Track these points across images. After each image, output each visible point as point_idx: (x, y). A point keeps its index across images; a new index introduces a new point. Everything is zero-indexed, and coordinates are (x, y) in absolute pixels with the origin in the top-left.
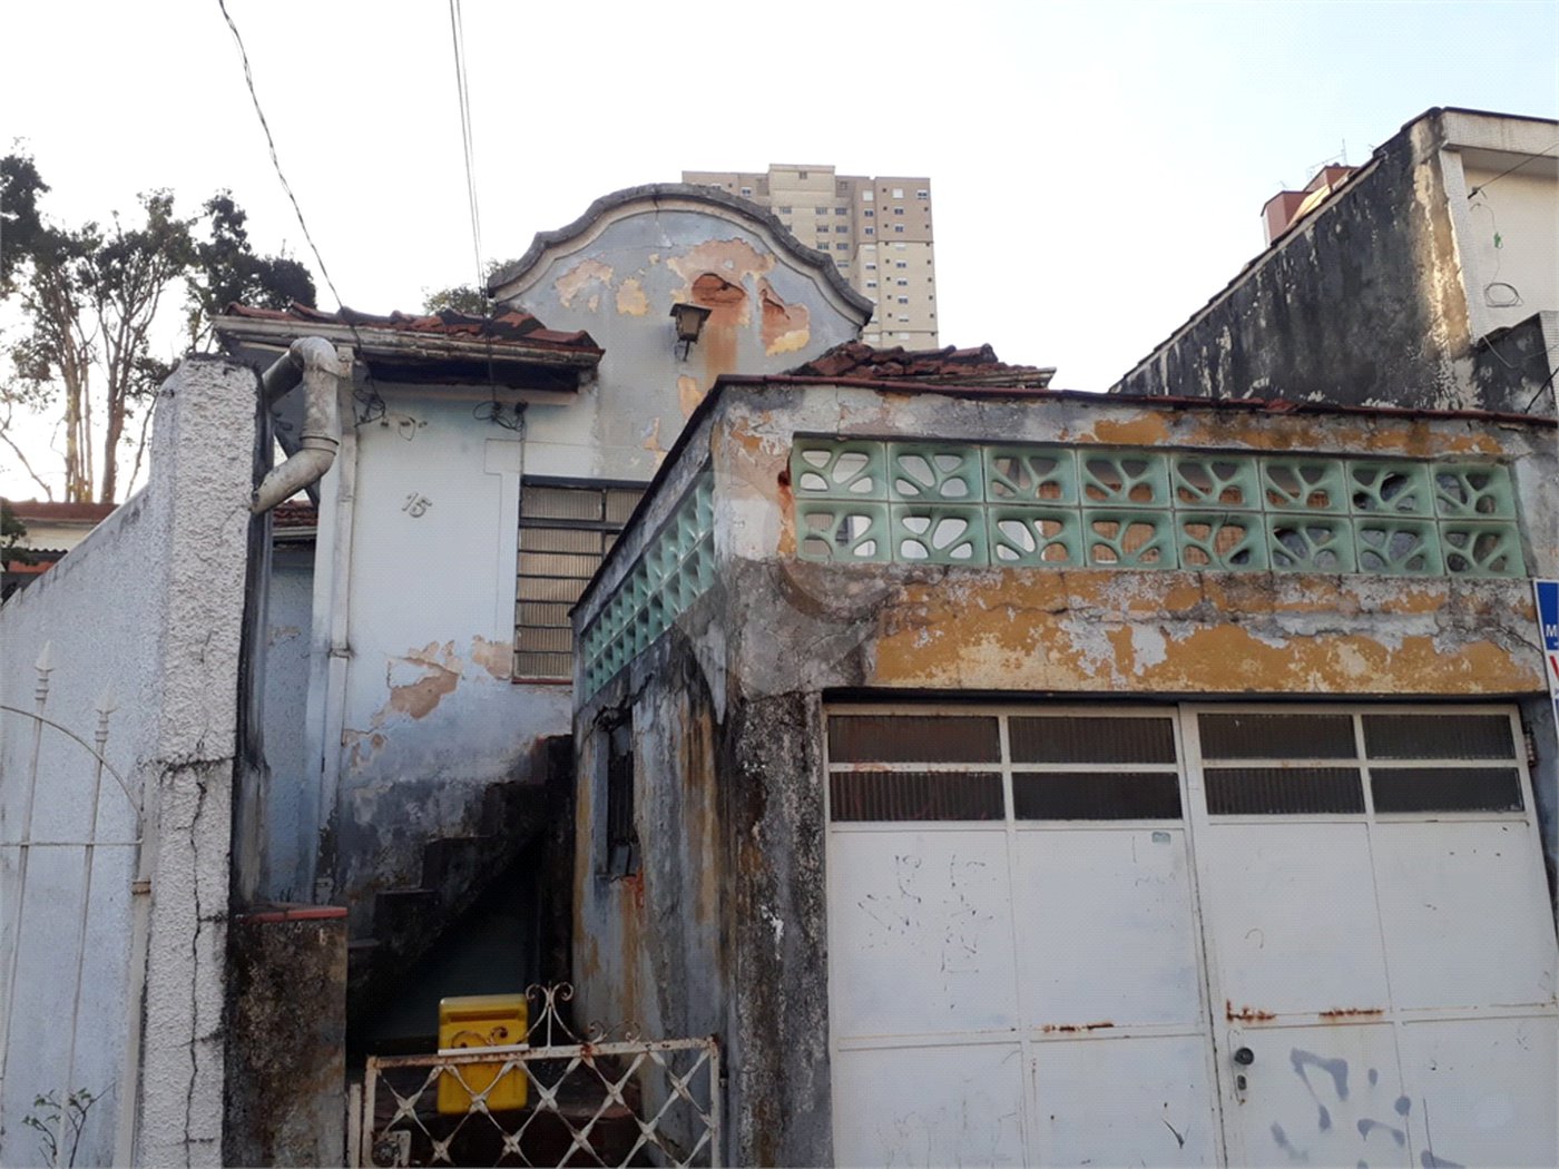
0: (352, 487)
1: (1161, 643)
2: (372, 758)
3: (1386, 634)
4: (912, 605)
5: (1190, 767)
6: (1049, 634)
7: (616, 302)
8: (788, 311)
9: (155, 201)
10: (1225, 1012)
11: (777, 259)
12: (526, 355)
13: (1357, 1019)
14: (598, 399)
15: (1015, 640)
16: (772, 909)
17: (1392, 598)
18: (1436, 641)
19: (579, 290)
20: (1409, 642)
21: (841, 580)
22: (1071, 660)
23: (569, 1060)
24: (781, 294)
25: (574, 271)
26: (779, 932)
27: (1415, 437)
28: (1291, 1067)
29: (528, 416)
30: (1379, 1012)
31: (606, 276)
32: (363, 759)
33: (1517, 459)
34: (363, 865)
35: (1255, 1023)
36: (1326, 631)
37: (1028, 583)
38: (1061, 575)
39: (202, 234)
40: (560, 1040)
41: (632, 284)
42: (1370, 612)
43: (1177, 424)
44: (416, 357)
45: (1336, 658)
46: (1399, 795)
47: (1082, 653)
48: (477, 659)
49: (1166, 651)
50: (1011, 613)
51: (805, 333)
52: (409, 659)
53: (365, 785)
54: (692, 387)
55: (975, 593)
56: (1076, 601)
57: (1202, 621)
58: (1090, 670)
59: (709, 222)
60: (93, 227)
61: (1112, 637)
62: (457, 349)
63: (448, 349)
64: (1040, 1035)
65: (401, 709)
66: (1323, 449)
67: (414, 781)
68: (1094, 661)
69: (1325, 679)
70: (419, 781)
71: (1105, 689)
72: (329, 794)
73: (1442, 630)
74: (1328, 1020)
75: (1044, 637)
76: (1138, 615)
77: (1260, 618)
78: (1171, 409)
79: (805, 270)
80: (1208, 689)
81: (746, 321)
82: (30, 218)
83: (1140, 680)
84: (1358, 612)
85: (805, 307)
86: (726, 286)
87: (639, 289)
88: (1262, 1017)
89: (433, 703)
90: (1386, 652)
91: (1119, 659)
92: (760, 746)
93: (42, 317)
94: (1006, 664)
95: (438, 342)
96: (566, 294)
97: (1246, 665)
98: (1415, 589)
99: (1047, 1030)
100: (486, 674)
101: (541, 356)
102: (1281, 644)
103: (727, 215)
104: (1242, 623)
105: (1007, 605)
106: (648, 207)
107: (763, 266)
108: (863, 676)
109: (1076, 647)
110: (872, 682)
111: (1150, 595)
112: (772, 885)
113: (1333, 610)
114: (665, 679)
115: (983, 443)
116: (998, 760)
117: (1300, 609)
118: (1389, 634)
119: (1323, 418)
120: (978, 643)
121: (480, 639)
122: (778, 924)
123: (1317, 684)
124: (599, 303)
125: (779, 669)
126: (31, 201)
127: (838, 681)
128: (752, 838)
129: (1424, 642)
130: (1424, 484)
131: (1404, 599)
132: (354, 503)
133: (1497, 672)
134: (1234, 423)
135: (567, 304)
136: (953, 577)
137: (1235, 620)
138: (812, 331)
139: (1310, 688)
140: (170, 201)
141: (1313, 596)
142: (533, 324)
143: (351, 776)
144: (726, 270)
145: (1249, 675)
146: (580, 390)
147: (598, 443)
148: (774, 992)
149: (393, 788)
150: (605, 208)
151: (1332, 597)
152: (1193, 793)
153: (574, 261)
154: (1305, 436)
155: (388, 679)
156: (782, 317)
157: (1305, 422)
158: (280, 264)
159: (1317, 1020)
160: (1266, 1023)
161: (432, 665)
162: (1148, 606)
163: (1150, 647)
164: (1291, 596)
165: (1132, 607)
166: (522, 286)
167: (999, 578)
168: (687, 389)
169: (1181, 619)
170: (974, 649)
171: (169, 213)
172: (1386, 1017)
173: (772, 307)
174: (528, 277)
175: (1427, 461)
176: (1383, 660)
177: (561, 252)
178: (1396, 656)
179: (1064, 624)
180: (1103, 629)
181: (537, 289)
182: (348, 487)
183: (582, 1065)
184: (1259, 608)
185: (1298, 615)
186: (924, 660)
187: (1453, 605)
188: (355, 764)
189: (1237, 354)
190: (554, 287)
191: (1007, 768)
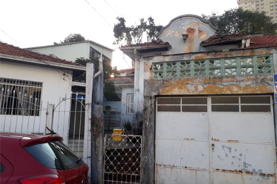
1: (202, 87)
3: (242, 84)
4: (167, 84)
5: (209, 105)
6: (185, 87)
7: (174, 35)
8: (203, 32)
9: (141, 20)
10: (211, 139)
11: (201, 23)
12: (158, 47)
13: (234, 142)
14: (172, 51)
15: (180, 88)
16: (147, 121)
17: (243, 79)
18: (252, 85)
19: (169, 35)
20: (246, 86)
21: (157, 81)
22: (188, 90)
23: (125, 136)
24: (202, 29)
25: (168, 32)
26: (147, 124)
27: (252, 52)
28: (222, 147)
30: (238, 141)
31: (173, 32)
33: (273, 53)
34: (141, 118)
35: (216, 141)
36: (231, 84)
37: (183, 80)
38: (188, 79)
39: (148, 24)
40: (125, 134)
41: (177, 32)
42: (239, 81)
43: (208, 55)
44: (144, 49)
45: (232, 88)
46: (246, 110)
47: (190, 89)
49: (203, 89)
50: (180, 84)
54: (186, 47)
55: (175, 82)
56: (190, 82)
57: (209, 84)
58: (191, 92)
59: (189, 20)
60: (133, 26)
61: (195, 87)
63: (148, 48)
64: (183, 139)
66: (233, 56)
68: (192, 90)
69: (230, 92)
71: (193, 94)
72: (137, 109)
73: (253, 83)
74: (229, 141)
75: (184, 87)
76: (199, 84)
77: (219, 83)
78: (207, 53)
79: (206, 24)
80: (209, 94)
81: (196, 35)
82: (124, 26)
83: (199, 93)
84: (237, 81)
85: (206, 31)
86: (192, 29)
87: (178, 33)
88: (218, 140)
90: (242, 87)
91: (196, 90)
92: (146, 102)
93: (128, 41)
94: (179, 91)
95: (146, 47)
96: (167, 36)
97: (216, 90)
98: (248, 77)
99: (185, 139)
101: (160, 46)
102: (223, 87)
103: (192, 18)
104: (216, 84)
105: (179, 83)
106: (180, 19)
107: (198, 25)
108: (159, 93)
109: (189, 88)
110: (161, 94)
111: (201, 81)
112: (147, 118)
113: (232, 81)
115: (178, 61)
116: (180, 104)
118: (243, 84)
119: (234, 51)
120: (175, 89)
122: (147, 123)
124: (172, 36)
125: (149, 93)
126: (124, 24)
127: (156, 94)
128: (145, 113)
129: (250, 85)
131: (246, 79)
133: (264, 90)
134: (218, 54)
136: (172, 80)
137: (215, 83)
138: (207, 34)
139: (227, 93)
140: (143, 19)
141: (229, 79)
142: (161, 41)
143: (139, 107)
144: (192, 27)
146: (169, 50)
148: (147, 131)
150: (172, 21)
151: (233, 79)
152: (210, 108)
153: (168, 30)
154: (230, 54)
157: (230, 52)
158: (159, 26)
159: (227, 141)
160: (218, 141)
162: (201, 82)
163: (200, 88)
164: (225, 79)
165: (198, 83)
166: (161, 35)
167: (178, 80)
169: (206, 84)
170: (174, 89)
171: (143, 21)
172: (239, 142)
173: (200, 32)
175: (255, 56)
176: (241, 88)
177: (166, 29)
178: (244, 88)
179: (188, 85)
180: (193, 86)
181: (163, 35)
183: (127, 137)
184: (219, 82)
185: (226, 82)
186: (167, 91)
187: (256, 79)
188: (140, 105)
190: (165, 35)
191: (181, 105)
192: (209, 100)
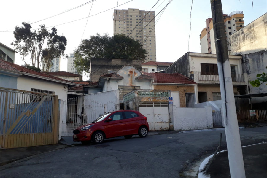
4: (142, 98)
5: (153, 105)
7: (124, 73)
9: (42, 26)
10: (154, 114)
11: (135, 69)
12: (119, 78)
14: (123, 80)
18: (164, 100)
19: (122, 72)
21: (140, 97)
22: (149, 100)
28: (157, 116)
29: (119, 82)
30: (161, 114)
33: (168, 92)
37: (147, 97)
43: (153, 91)
46: (162, 106)
55: (145, 98)
56: (149, 98)
57: (154, 99)
60: (35, 31)
71: (150, 102)
79: (137, 70)
80: (154, 101)
81: (133, 74)
86: (132, 71)
87: (126, 72)
88: (156, 114)
92: (136, 104)
94: (146, 101)
98: (163, 97)
103: (132, 66)
104: (156, 99)
106: (126, 66)
108: (140, 101)
112: (137, 109)
113: (160, 98)
114: (132, 101)
115: (145, 92)
117: (158, 98)
118: (162, 99)
123: (159, 101)
125: (137, 101)
126: (29, 29)
130: (164, 93)
133: (166, 101)
138: (138, 75)
140: (44, 26)
145: (156, 101)
147: (123, 83)
152: (154, 106)
159: (158, 114)
162: (152, 98)
163: (152, 100)
166: (118, 72)
171: (44, 28)
173: (135, 73)
177: (120, 70)
186: (143, 101)
187: (165, 98)
189: (176, 68)
191: (146, 105)
192: (153, 103)
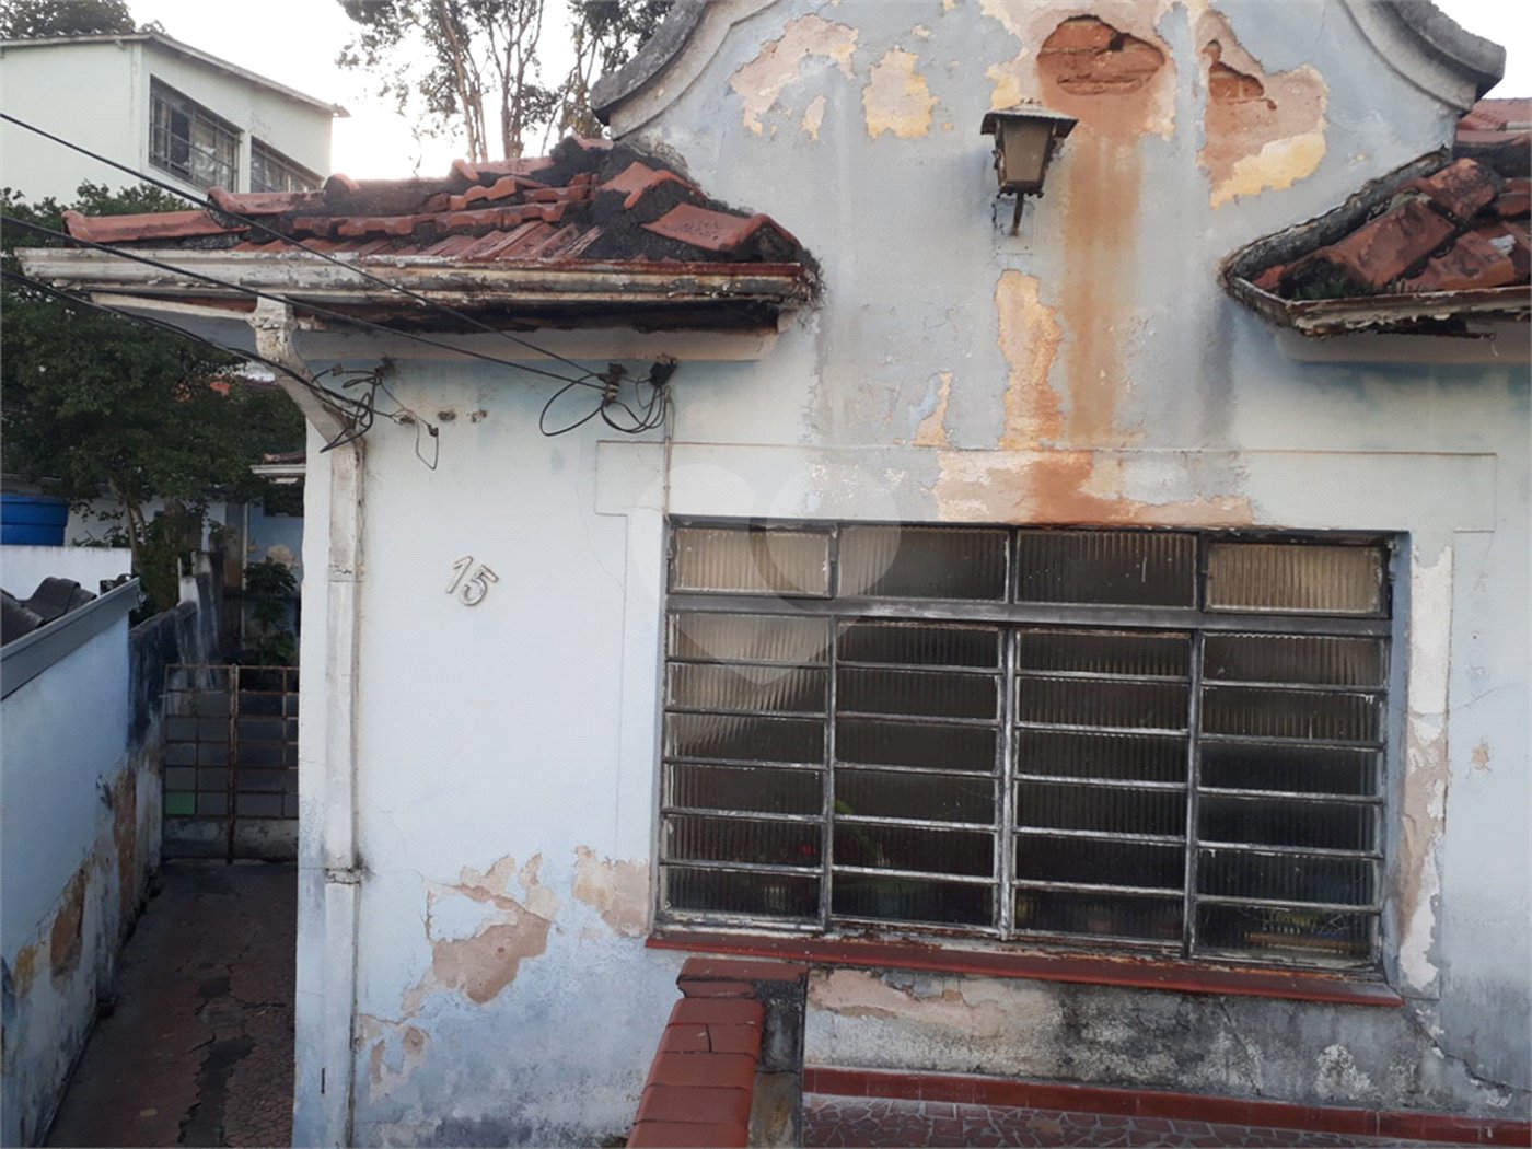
0: (352, 554)
2: (406, 1069)
7: (863, 110)
8: (1271, 88)
12: (628, 288)
14: (820, 339)
19: (783, 91)
24: (1256, 47)
25: (774, 47)
29: (679, 388)
31: (841, 52)
32: (390, 1069)
41: (902, 61)
48: (583, 893)
51: (1314, 141)
52: (463, 887)
53: (397, 1118)
54: (1030, 297)
62: (484, 286)
63: (466, 287)
65: (452, 983)
67: (478, 1119)
70: (486, 1122)
81: (1166, 123)
85: (1316, 75)
86: (1119, 41)
87: (918, 71)
89: (506, 977)
93: (440, 48)
95: (444, 274)
96: (755, 102)
100: (601, 924)
101: (662, 289)
121: (588, 853)
124: (827, 113)
132: (358, 581)
135: (757, 127)
138: (1334, 136)
142: (677, 191)
143: (372, 1097)
146: (782, 325)
147: (816, 439)
149: (441, 1129)
153: (773, 23)
155: (427, 925)
156: (1256, 107)
161: (504, 902)
166: (665, 94)
168: (1018, 304)
174: (676, 73)
181: (698, 97)
182: (344, 553)
188: (378, 1079)
190: (730, 91)
